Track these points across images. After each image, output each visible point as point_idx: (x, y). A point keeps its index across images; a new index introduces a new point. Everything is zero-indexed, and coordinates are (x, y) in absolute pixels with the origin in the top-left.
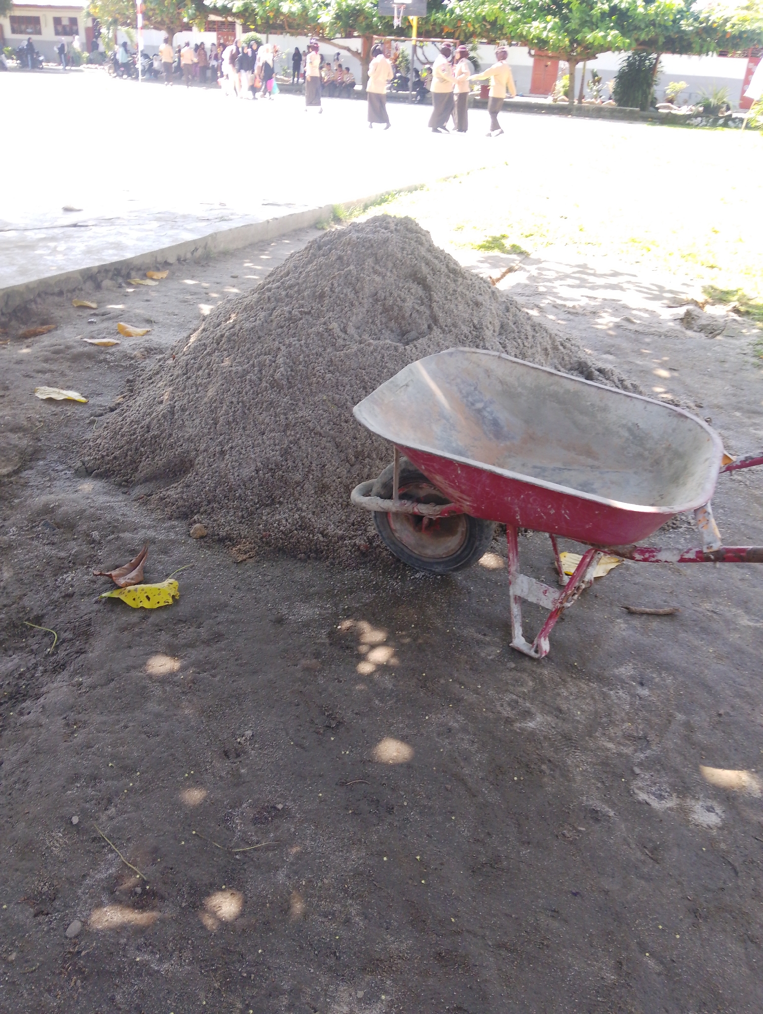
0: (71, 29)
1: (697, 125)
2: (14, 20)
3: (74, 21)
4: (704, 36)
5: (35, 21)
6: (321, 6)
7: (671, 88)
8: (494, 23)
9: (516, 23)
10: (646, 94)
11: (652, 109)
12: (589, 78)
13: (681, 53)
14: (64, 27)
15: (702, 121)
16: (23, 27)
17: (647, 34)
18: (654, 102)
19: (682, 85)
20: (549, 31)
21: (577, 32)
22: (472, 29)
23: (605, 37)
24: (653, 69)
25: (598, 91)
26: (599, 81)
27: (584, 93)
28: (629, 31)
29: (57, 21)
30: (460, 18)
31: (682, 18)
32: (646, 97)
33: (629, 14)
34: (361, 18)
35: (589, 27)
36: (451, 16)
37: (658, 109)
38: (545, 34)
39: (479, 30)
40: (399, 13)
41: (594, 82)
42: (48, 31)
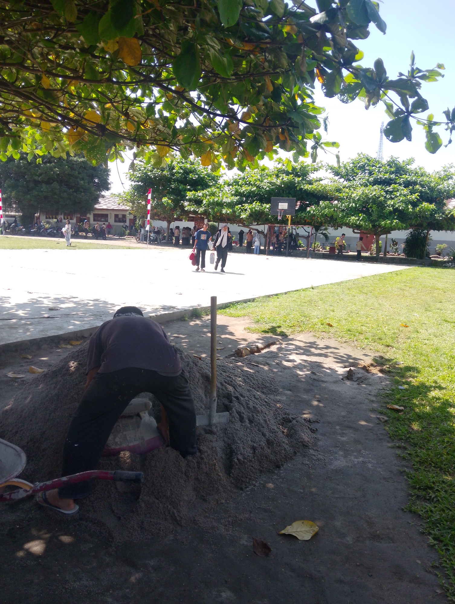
0: (123, 220)
1: (450, 267)
2: (95, 215)
3: (124, 216)
4: (450, 222)
5: (106, 216)
6: (243, 211)
7: (438, 247)
8: (332, 217)
9: (343, 217)
10: (422, 251)
11: (427, 258)
12: (390, 243)
13: (439, 230)
14: (119, 219)
15: (452, 265)
16: (99, 219)
17: (416, 221)
18: (428, 255)
19: (444, 246)
20: (361, 221)
21: (375, 221)
22: (320, 220)
23: (392, 223)
24: (426, 238)
25: (396, 249)
26: (396, 244)
27: (387, 250)
28: (406, 220)
29: (116, 216)
30: (314, 215)
31: (436, 213)
32: (423, 252)
33: (405, 212)
34: (264, 216)
35: (383, 219)
36: (309, 214)
37: (431, 258)
38: (358, 222)
39: (324, 221)
40: (280, 214)
41: (393, 245)
42: (111, 220)
